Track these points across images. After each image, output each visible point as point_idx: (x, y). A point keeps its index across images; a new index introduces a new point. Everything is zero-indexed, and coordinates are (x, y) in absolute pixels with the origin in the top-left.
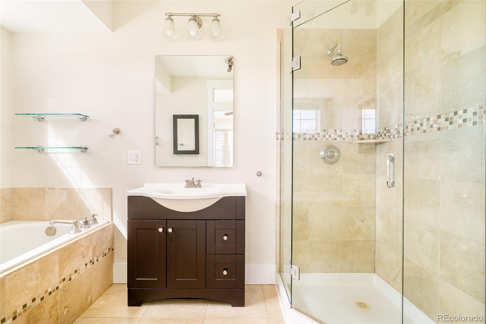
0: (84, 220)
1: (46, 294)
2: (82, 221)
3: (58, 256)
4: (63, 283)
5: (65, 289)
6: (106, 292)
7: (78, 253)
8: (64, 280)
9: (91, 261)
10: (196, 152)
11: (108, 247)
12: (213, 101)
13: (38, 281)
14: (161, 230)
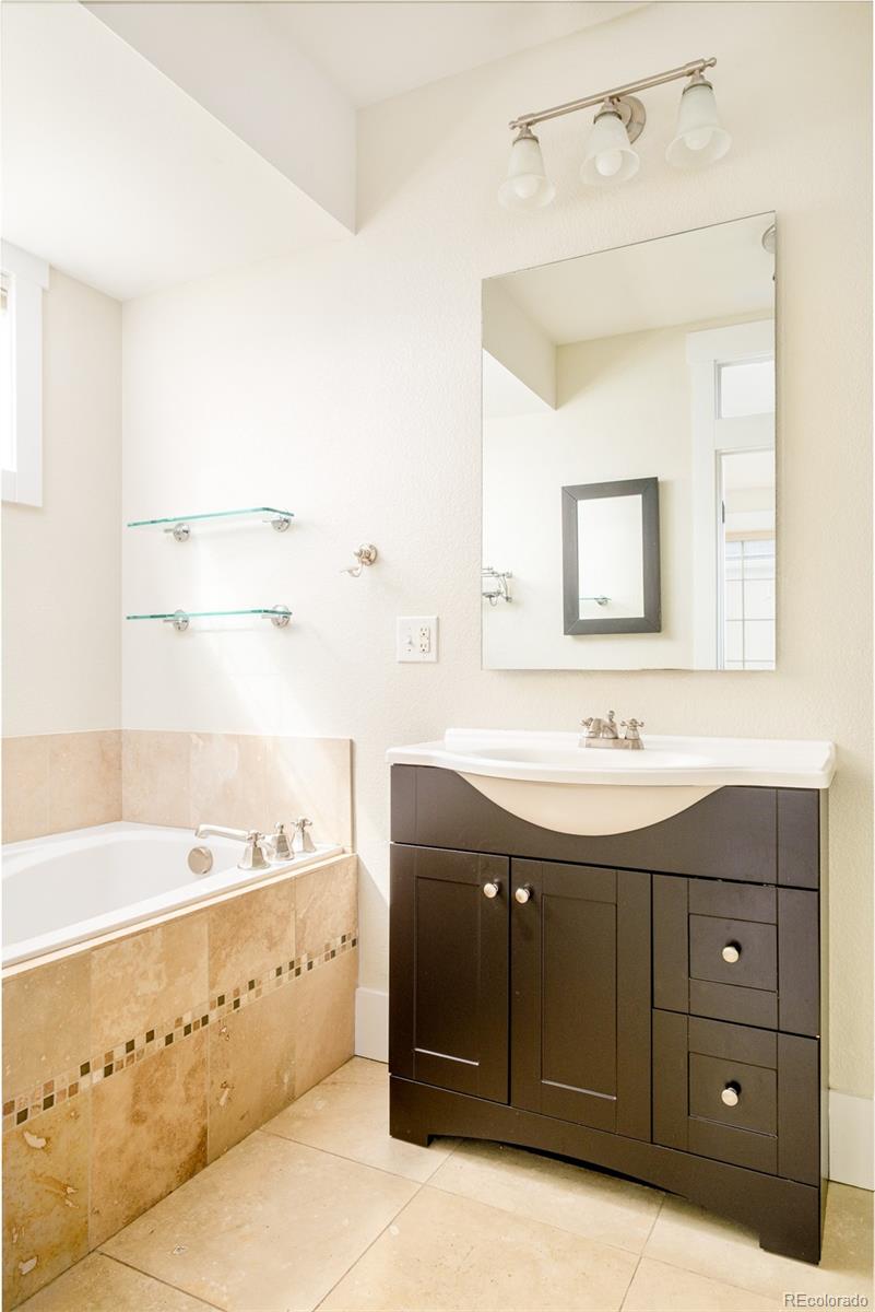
0: (277, 835)
1: (179, 1028)
2: (272, 836)
3: (206, 928)
4: (217, 1008)
5: (224, 1030)
6: (332, 1076)
7: (257, 931)
8: (221, 1000)
9: (292, 965)
10: (651, 622)
11: (342, 931)
12: (718, 415)
13: (160, 985)
14: (490, 890)
